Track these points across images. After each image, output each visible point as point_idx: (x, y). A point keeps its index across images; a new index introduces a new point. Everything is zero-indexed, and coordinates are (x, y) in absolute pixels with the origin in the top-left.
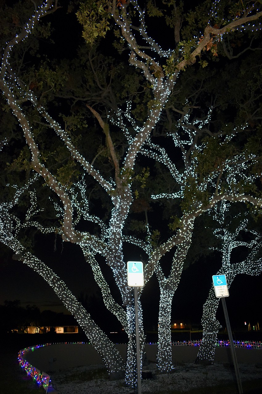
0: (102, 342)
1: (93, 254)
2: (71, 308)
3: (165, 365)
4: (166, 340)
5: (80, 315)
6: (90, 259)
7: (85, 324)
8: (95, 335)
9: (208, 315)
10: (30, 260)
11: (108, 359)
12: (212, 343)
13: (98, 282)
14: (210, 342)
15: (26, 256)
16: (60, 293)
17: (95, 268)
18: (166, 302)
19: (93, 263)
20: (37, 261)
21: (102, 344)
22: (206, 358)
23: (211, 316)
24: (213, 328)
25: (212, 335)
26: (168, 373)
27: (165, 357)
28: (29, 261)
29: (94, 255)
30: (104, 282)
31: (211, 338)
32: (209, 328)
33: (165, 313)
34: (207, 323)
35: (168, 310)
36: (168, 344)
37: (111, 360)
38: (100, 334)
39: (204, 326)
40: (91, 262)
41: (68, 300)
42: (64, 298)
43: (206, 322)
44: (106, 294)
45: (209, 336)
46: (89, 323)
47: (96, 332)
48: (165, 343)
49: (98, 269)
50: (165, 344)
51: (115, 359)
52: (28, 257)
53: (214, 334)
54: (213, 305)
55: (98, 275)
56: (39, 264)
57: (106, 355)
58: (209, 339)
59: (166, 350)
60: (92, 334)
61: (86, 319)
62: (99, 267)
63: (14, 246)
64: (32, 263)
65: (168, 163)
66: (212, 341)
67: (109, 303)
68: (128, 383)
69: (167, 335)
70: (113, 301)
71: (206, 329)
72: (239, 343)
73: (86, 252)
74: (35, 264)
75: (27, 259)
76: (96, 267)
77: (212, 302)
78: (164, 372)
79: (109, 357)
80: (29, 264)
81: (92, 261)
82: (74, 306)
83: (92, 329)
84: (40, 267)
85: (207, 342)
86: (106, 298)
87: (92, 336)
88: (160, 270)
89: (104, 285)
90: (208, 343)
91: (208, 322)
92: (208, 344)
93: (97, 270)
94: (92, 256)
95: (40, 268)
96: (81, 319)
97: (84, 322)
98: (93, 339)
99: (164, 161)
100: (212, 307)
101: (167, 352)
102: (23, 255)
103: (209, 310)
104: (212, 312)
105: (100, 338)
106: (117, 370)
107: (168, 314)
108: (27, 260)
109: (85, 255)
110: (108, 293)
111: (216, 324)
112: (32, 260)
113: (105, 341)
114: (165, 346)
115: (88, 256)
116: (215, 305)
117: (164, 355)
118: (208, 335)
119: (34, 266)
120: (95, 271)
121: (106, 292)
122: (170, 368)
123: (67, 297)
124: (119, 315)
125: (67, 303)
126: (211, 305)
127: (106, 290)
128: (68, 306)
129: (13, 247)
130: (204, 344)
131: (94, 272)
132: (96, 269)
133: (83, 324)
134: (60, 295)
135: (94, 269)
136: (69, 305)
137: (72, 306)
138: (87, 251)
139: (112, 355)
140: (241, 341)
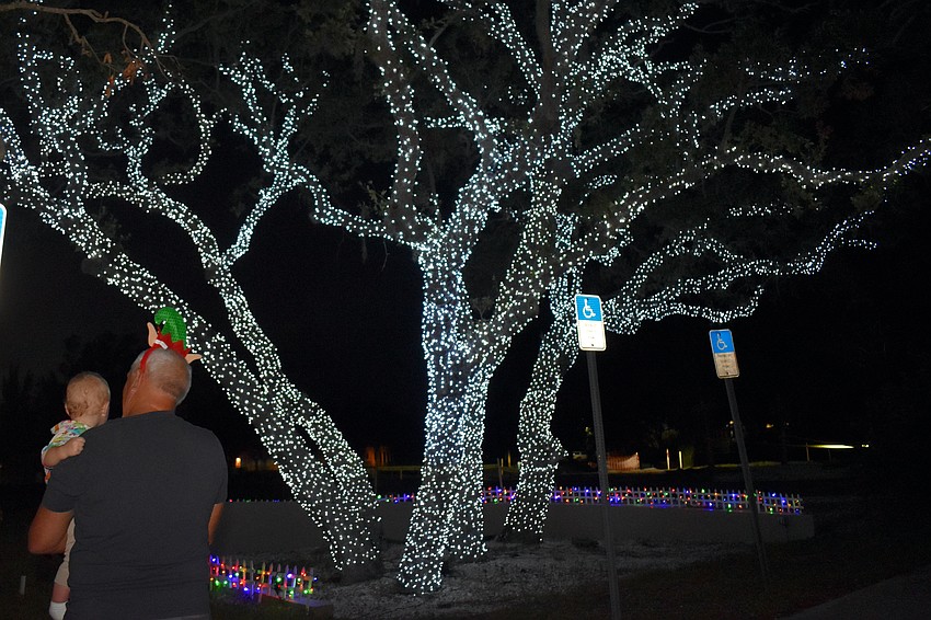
0: (322, 492)
1: (227, 264)
2: (249, 406)
3: (468, 544)
4: (472, 483)
5: (274, 424)
6: (219, 276)
7: (285, 447)
8: (308, 474)
9: (535, 427)
10: (130, 275)
11: (339, 534)
12: (544, 493)
13: (246, 339)
14: (539, 490)
15: (119, 263)
16: (220, 367)
17: (235, 300)
18: (475, 391)
19: (228, 286)
20: (150, 281)
21: (324, 496)
22: (529, 528)
23: (541, 428)
24: (548, 456)
25: (544, 473)
26: (477, 561)
27: (470, 523)
28: (127, 278)
29: (230, 267)
30: (263, 339)
31: (542, 480)
32: (540, 457)
33: (473, 420)
34: (533, 445)
35: (481, 412)
36: (477, 492)
37: (345, 534)
38: (319, 471)
39: (525, 453)
40: (224, 285)
41: (241, 386)
42: (231, 378)
43: (530, 442)
44: (273, 370)
45: (538, 477)
46: (295, 443)
47: (310, 467)
48: (471, 490)
49: (243, 304)
50: (469, 493)
51: (355, 533)
52: (123, 267)
53: (550, 470)
54: (546, 401)
55: (245, 319)
56: (155, 288)
57: (334, 523)
58: (537, 484)
59: (472, 507)
60: (302, 471)
61: (288, 435)
62: (244, 299)
63: (85, 234)
64: (135, 284)
65: (516, 45)
66: (544, 487)
67: (284, 394)
68: (411, 585)
69: (475, 473)
70: (292, 388)
71: (530, 459)
72: (589, 494)
73: (210, 256)
74: (146, 287)
75: (121, 272)
76: (238, 299)
77: (543, 394)
78: (469, 559)
79: (340, 528)
80: (125, 288)
81: (226, 282)
82: (258, 402)
83: (302, 460)
84: (158, 297)
85: (532, 489)
86: (271, 381)
87: (301, 476)
88: (468, 313)
89: (265, 346)
90: (534, 493)
91: (537, 441)
92: (536, 494)
93: (239, 308)
94: (226, 267)
95: (158, 299)
96: (276, 434)
97: (283, 441)
98: (304, 484)
99: (507, 40)
100: (544, 408)
101: (476, 512)
102: (112, 262)
103: (538, 415)
104: (543, 419)
105: (319, 481)
106: (360, 559)
107: (479, 421)
108: (123, 275)
109: (207, 264)
110: (277, 367)
111: (555, 447)
112: (136, 277)
113: (329, 489)
114: (469, 497)
115: (215, 267)
116: (551, 403)
117: (468, 518)
118: (535, 473)
119: (142, 294)
120: (236, 310)
121: (272, 365)
122: (481, 551)
123: (240, 376)
124: (314, 425)
125: (238, 393)
126: (541, 402)
127: (272, 362)
128: (242, 401)
129: (82, 237)
130: (526, 493)
131: (231, 313)
132: (237, 303)
133: (279, 446)
134: (219, 371)
135: (230, 303)
136: (243, 397)
137: (251, 399)
138: (214, 254)
139: (347, 524)
140: (594, 489)
